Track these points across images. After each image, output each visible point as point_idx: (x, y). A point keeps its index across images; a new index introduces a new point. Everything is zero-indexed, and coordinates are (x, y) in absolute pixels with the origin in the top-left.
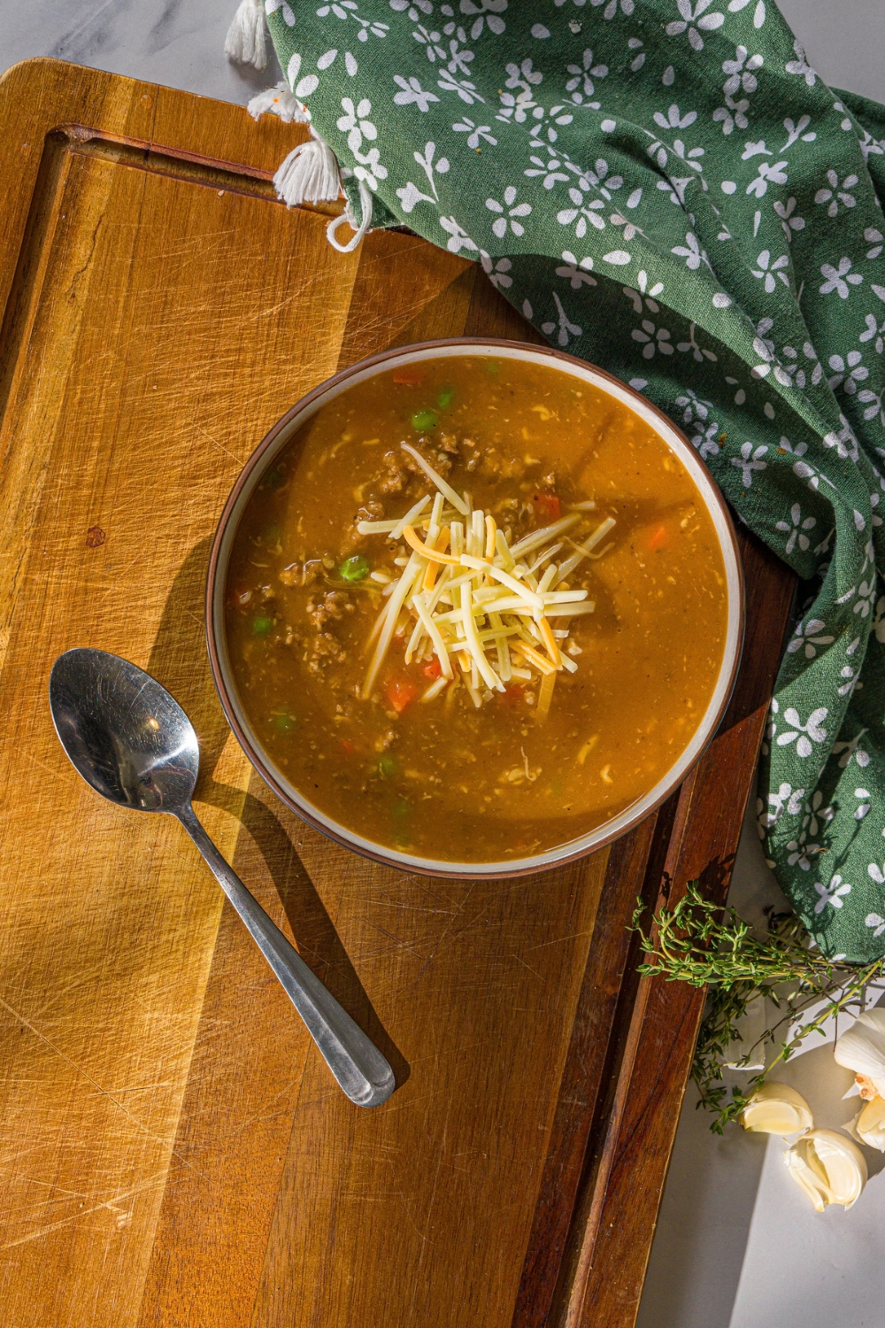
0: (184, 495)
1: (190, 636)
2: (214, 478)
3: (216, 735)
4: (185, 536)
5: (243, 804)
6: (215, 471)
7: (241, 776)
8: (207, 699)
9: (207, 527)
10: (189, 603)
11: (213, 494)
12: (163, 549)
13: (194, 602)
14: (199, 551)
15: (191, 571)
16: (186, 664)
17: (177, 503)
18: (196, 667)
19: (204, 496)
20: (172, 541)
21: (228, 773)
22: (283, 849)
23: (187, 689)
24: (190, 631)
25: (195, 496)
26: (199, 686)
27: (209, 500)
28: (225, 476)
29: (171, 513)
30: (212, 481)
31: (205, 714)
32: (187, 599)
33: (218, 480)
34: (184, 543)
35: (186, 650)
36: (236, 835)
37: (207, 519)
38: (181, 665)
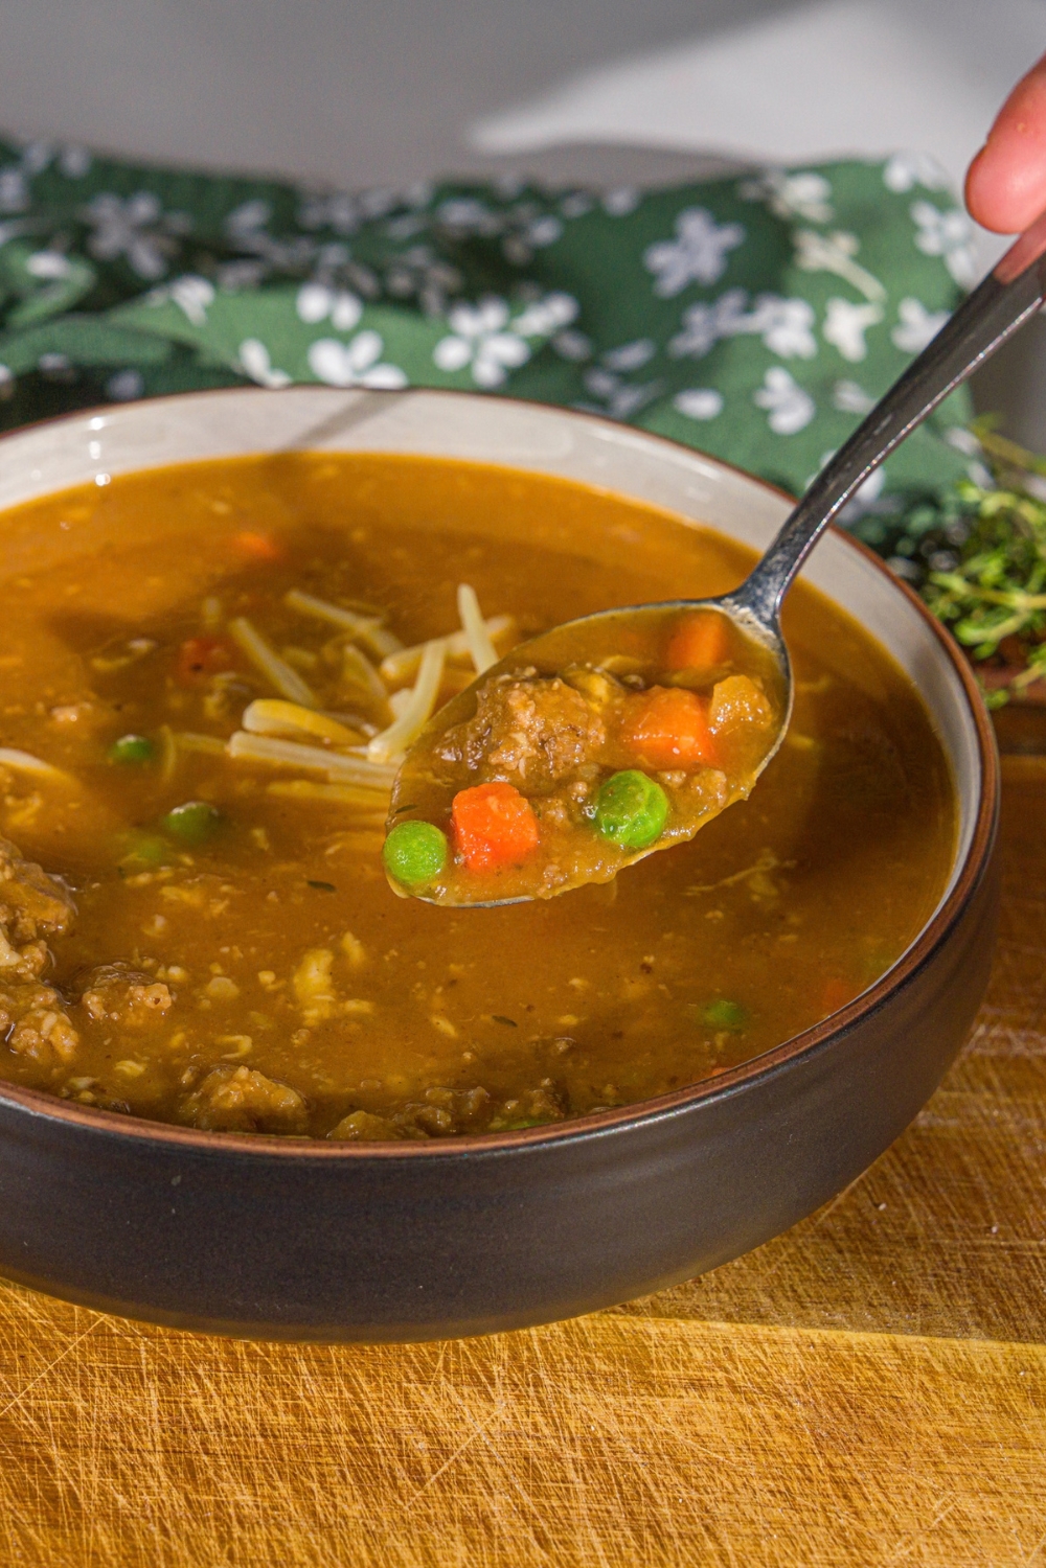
0: (105, 1516)
1: (494, 1474)
2: (49, 1460)
3: (753, 1403)
4: (218, 1505)
5: (922, 1339)
6: (31, 1460)
7: (849, 1348)
8: (659, 1428)
9: (190, 1463)
10: (404, 1480)
11: (95, 1459)
12: (263, 1547)
13: (401, 1473)
14: (257, 1473)
15: (315, 1486)
16: (572, 1475)
17: (127, 1530)
18: (579, 1455)
19: (102, 1475)
20: (237, 1531)
21: (848, 1372)
22: (1015, 1258)
23: (643, 1471)
24: (483, 1477)
25: (103, 1493)
26: (628, 1446)
27: (114, 1466)
28: (42, 1439)
29: (158, 1537)
30: (59, 1463)
31: (702, 1429)
32: (394, 1486)
33: (54, 1452)
34: (237, 1505)
35: (537, 1477)
36: (1006, 1347)
37: (166, 1465)
38: (580, 1486)
